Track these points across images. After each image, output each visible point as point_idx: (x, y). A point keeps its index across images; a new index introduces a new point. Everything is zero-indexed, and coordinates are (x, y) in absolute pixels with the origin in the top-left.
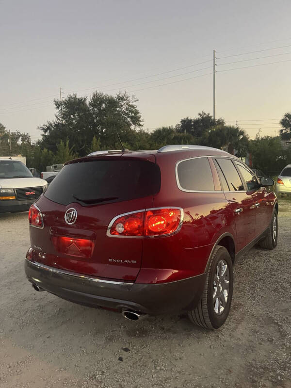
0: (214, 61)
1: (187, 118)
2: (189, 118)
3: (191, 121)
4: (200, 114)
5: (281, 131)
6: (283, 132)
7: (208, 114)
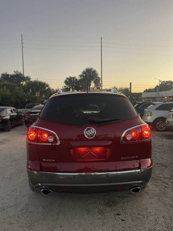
0: (22, 41)
1: (6, 73)
2: (7, 73)
3: (8, 75)
4: (15, 72)
5: (65, 86)
6: (66, 87)
7: (20, 72)
